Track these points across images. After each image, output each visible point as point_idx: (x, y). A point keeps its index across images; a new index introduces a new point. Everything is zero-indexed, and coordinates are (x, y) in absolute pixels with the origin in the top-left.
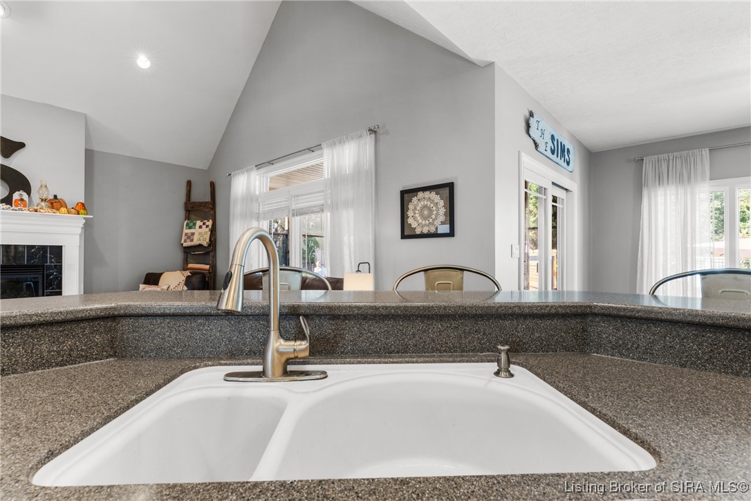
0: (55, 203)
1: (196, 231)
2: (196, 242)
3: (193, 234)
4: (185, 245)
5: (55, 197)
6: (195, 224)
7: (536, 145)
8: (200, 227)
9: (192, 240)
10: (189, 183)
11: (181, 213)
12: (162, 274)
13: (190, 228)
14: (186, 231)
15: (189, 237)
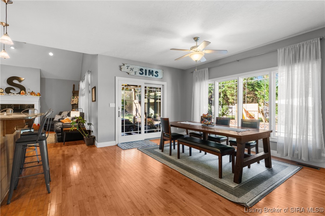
0: (32, 93)
1: (75, 99)
2: (74, 103)
3: (74, 100)
4: (72, 104)
5: (32, 92)
6: (74, 98)
7: (128, 74)
8: (76, 98)
9: (73, 102)
10: (74, 85)
11: (72, 94)
12: (62, 112)
13: (73, 99)
14: (72, 100)
15: (72, 101)
